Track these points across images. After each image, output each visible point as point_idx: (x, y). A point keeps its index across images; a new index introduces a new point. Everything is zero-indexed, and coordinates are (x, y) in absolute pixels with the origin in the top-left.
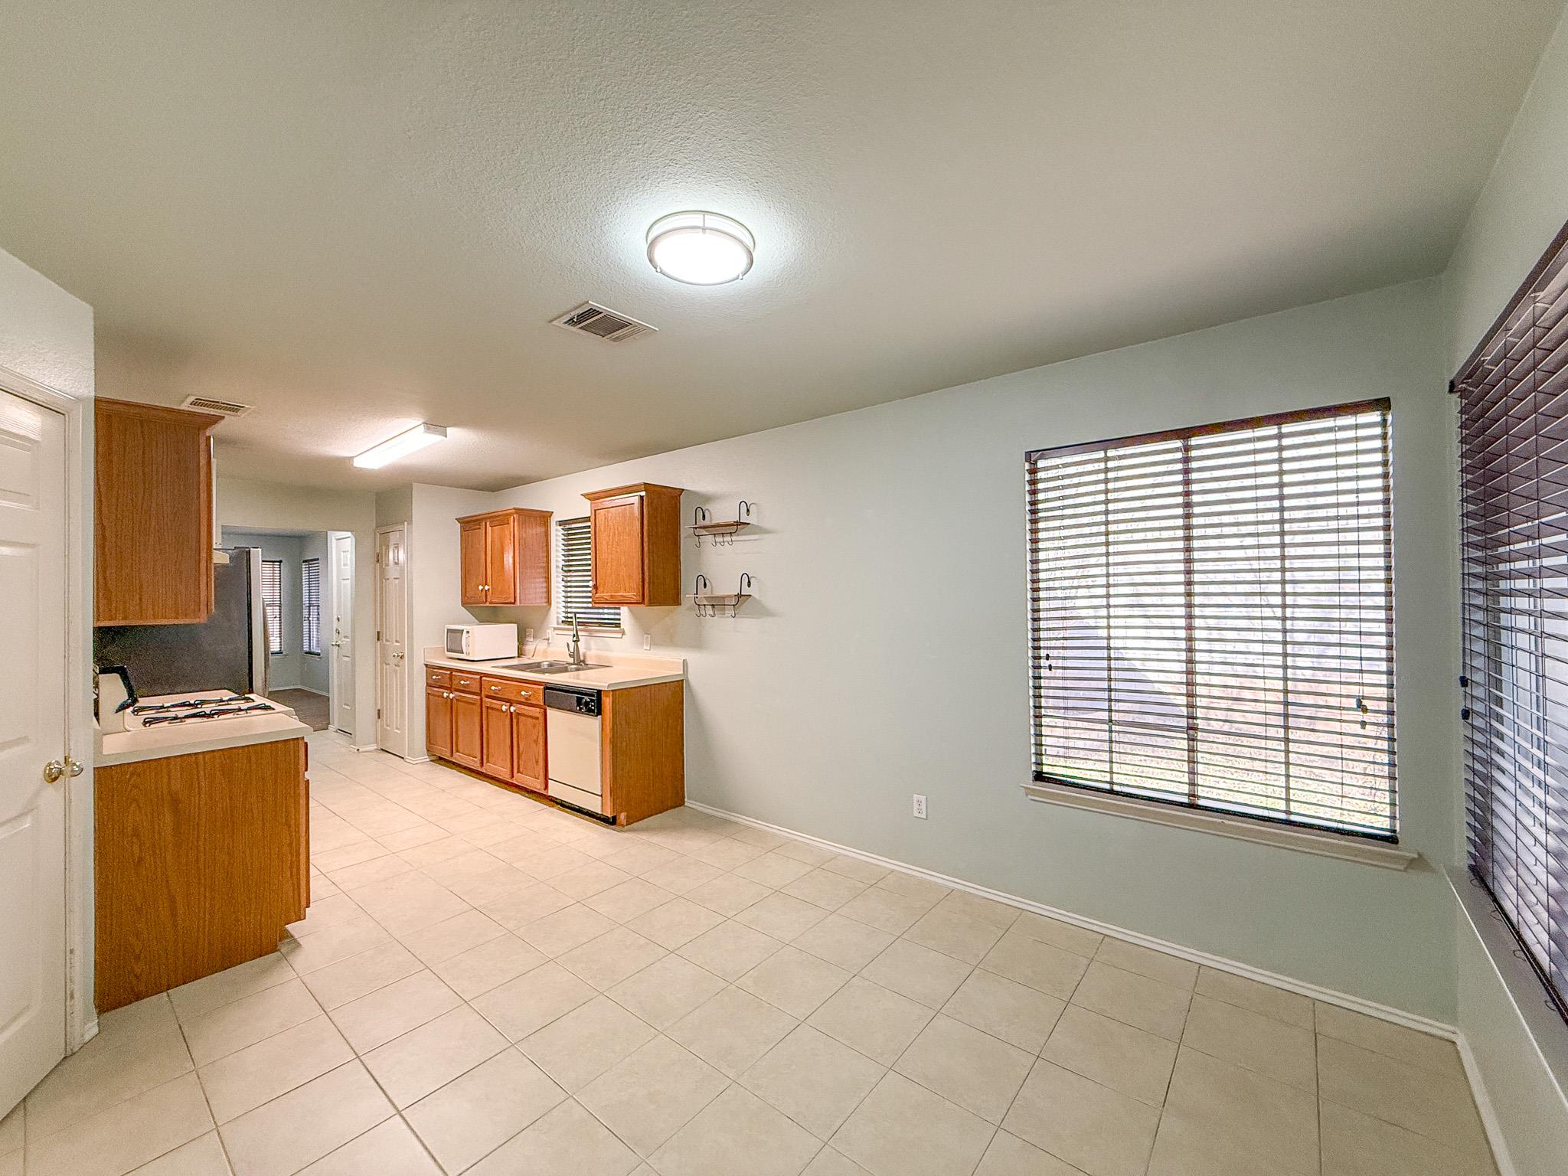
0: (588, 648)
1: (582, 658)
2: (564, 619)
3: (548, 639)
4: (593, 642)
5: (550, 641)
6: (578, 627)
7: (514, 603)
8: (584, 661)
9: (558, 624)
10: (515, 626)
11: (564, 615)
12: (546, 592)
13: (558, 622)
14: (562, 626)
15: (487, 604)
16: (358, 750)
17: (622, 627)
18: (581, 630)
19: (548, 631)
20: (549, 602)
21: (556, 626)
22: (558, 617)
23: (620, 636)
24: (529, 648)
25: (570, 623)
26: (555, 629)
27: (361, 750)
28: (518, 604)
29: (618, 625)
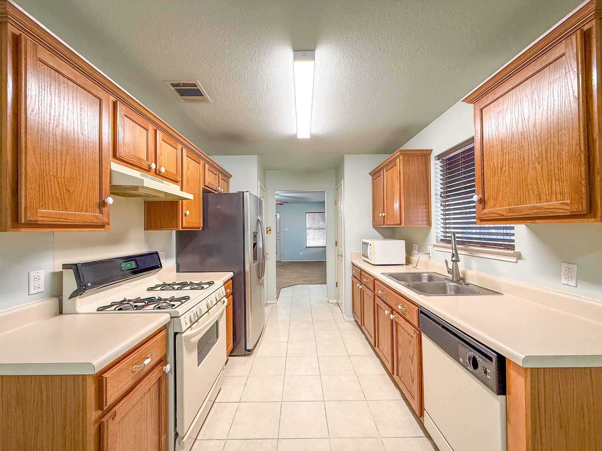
0: (470, 268)
1: (461, 276)
2: (443, 238)
3: (429, 254)
4: (474, 262)
5: (431, 256)
6: (458, 246)
7: (400, 224)
8: (463, 279)
9: (437, 242)
10: (403, 242)
11: (443, 234)
12: (426, 216)
13: (437, 240)
14: (442, 244)
15: (385, 226)
16: (328, 301)
17: (516, 250)
18: (460, 249)
19: (428, 247)
20: (429, 223)
21: (435, 243)
22: (437, 237)
23: (515, 261)
24: (415, 258)
25: (449, 242)
26: (435, 246)
27: (329, 301)
28: (404, 225)
29: (512, 247)
